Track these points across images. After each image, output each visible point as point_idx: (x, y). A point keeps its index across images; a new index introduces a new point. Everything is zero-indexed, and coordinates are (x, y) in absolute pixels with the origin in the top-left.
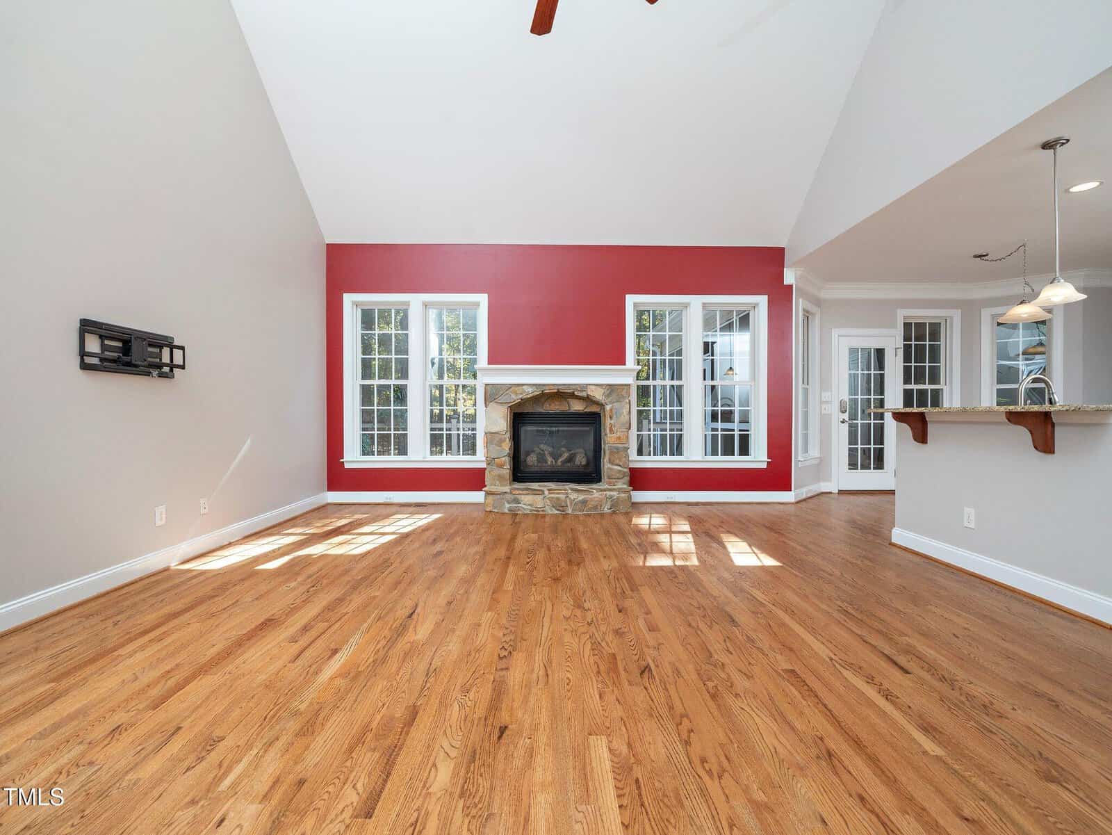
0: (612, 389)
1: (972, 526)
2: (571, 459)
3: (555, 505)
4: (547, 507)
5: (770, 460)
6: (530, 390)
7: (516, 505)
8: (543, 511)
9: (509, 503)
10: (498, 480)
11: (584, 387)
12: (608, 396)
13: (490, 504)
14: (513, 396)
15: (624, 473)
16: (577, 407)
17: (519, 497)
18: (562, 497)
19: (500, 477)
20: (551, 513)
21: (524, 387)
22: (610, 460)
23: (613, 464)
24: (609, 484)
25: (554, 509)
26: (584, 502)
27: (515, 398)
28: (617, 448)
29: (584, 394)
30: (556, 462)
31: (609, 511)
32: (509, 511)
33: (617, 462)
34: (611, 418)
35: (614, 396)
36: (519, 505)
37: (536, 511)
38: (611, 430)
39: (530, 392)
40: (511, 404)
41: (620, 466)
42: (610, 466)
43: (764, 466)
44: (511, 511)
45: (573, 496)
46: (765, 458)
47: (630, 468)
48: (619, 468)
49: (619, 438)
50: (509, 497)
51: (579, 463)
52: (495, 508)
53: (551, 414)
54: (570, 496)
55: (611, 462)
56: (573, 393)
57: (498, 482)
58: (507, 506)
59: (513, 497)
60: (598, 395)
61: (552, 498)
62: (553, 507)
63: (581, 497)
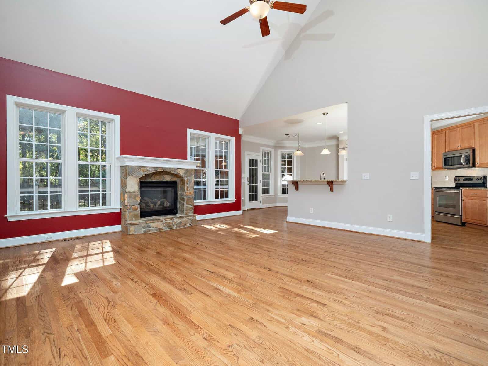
0: (187, 170)
1: (312, 212)
2: (162, 204)
3: (168, 226)
4: (164, 227)
5: (236, 199)
6: (151, 170)
7: (149, 229)
8: (162, 230)
9: (144, 228)
10: (134, 217)
11: (176, 169)
12: (186, 174)
13: (132, 230)
14: (142, 173)
15: (193, 208)
16: (167, 178)
17: (150, 224)
18: (171, 221)
19: (135, 216)
20: (166, 230)
21: (148, 168)
22: (187, 202)
23: (188, 204)
24: (186, 213)
25: (167, 228)
26: (181, 223)
27: (143, 174)
28: (190, 197)
29: (175, 173)
30: (155, 206)
31: (190, 226)
32: (144, 232)
33: (190, 203)
34: (187, 183)
35: (188, 174)
36: (150, 228)
37: (159, 230)
38: (187, 189)
39: (151, 171)
40: (141, 177)
41: (191, 205)
42: (187, 205)
43: (234, 202)
44: (145, 232)
45: (176, 220)
46: (234, 199)
47: (194, 206)
48: (190, 206)
49: (190, 193)
50: (144, 225)
51: (166, 206)
52: (135, 232)
53: (154, 182)
54: (174, 221)
55: (187, 204)
56: (170, 172)
57: (134, 218)
58: (143, 230)
59: (146, 225)
60: (182, 173)
61: (167, 223)
62: (167, 227)
63: (180, 221)
